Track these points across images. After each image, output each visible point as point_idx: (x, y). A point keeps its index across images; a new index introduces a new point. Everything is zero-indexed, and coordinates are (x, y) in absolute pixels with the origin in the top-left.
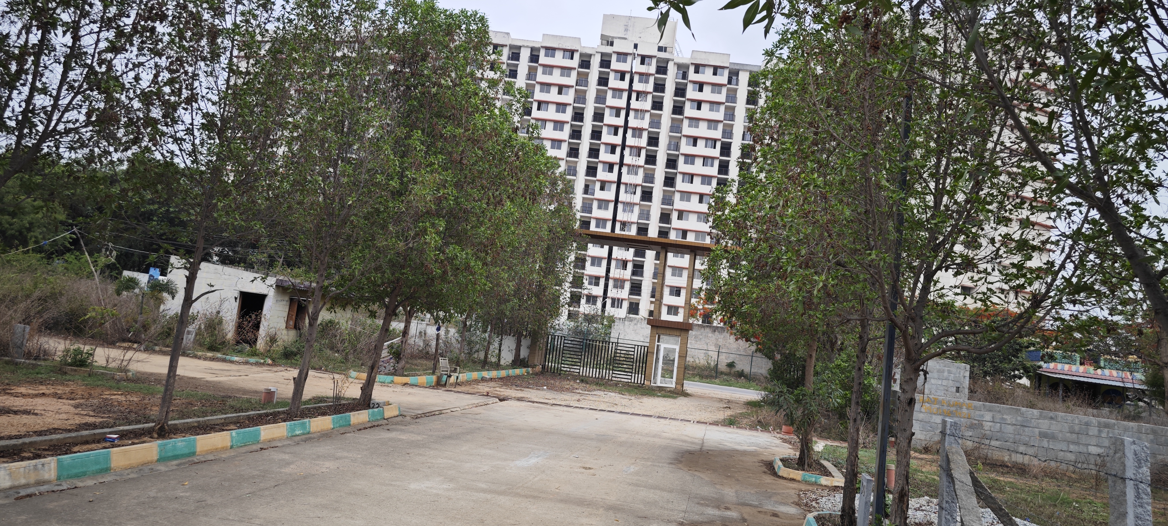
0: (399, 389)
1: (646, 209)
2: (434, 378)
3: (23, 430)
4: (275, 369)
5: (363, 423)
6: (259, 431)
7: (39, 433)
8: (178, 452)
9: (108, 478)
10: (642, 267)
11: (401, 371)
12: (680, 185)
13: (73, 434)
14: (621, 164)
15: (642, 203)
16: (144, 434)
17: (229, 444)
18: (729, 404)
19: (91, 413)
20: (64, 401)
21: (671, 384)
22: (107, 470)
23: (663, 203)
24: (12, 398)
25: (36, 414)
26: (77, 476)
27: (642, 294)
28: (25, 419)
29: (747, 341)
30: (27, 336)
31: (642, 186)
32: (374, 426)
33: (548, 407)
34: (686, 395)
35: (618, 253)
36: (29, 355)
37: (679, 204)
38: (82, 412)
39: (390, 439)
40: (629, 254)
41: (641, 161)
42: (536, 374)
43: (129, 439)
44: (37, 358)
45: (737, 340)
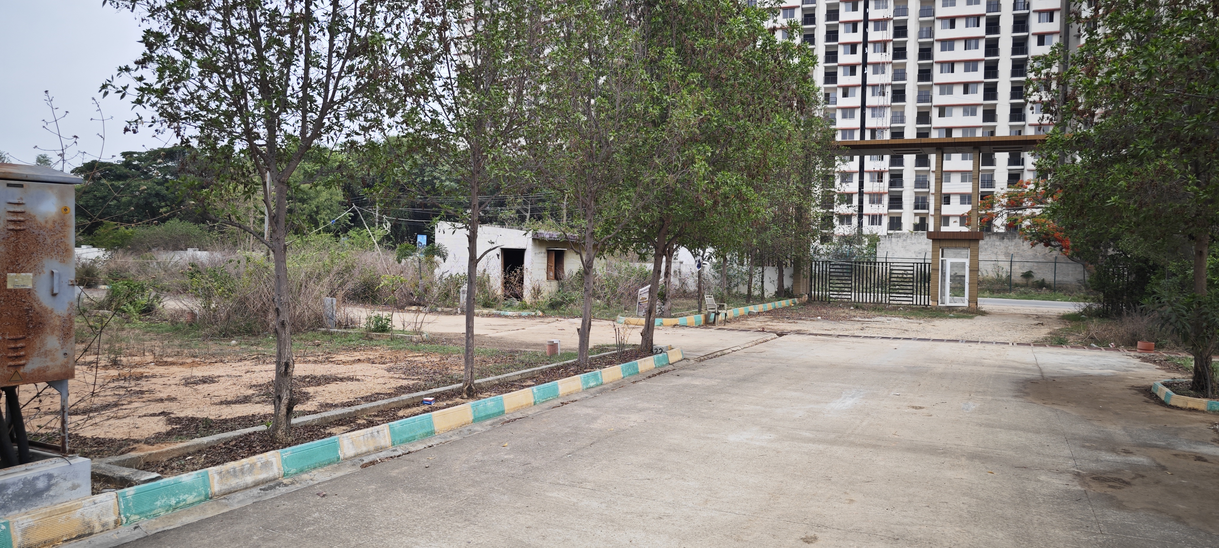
0: (671, 331)
1: (899, 110)
2: (701, 317)
3: (352, 397)
4: (547, 320)
5: (651, 370)
6: (556, 385)
7: (367, 399)
8: (490, 412)
9: (434, 442)
10: (901, 176)
11: (668, 313)
12: (939, 76)
13: (395, 399)
14: (865, 64)
15: (893, 104)
16: (454, 395)
17: (532, 401)
18: (1040, 320)
19: (403, 376)
20: (377, 365)
21: (963, 302)
22: (431, 433)
23: (919, 101)
24: (335, 366)
25: (358, 380)
26: (409, 441)
27: (904, 206)
28: (351, 385)
29: (1046, 245)
30: (335, 308)
31: (892, 85)
32: (661, 373)
33: (834, 339)
34: (984, 313)
35: (872, 164)
36: (339, 325)
37: (938, 99)
38: (395, 376)
39: (685, 386)
40: (884, 164)
41: (888, 56)
42: (804, 304)
43: (443, 400)
44: (346, 327)
45: (1033, 245)
